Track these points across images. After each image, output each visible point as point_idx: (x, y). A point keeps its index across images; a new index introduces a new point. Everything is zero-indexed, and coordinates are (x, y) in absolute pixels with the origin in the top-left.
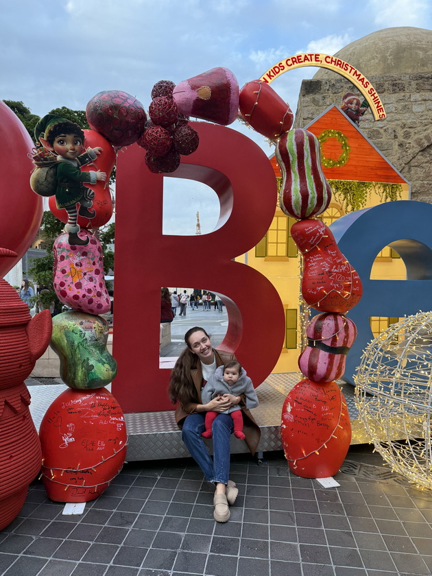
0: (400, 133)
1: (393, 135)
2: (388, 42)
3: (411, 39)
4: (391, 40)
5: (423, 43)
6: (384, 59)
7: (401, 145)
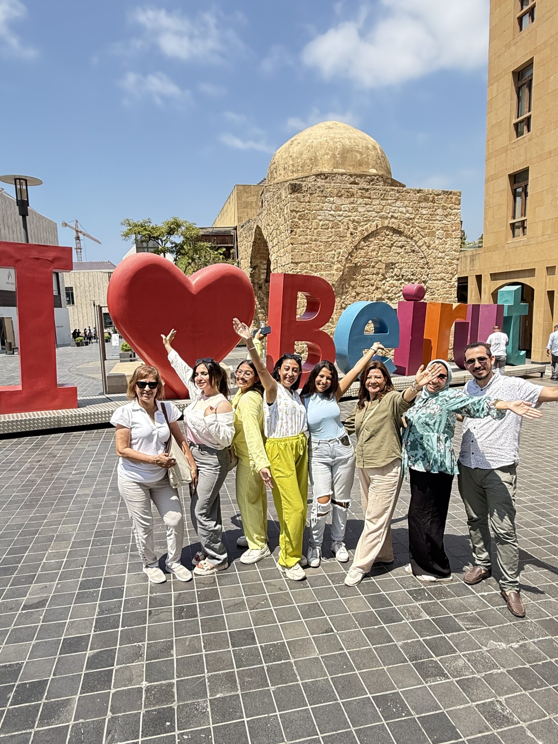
0: (351, 226)
1: (347, 226)
2: (336, 143)
3: (352, 143)
4: (339, 141)
5: (360, 147)
6: (334, 156)
7: (351, 234)
